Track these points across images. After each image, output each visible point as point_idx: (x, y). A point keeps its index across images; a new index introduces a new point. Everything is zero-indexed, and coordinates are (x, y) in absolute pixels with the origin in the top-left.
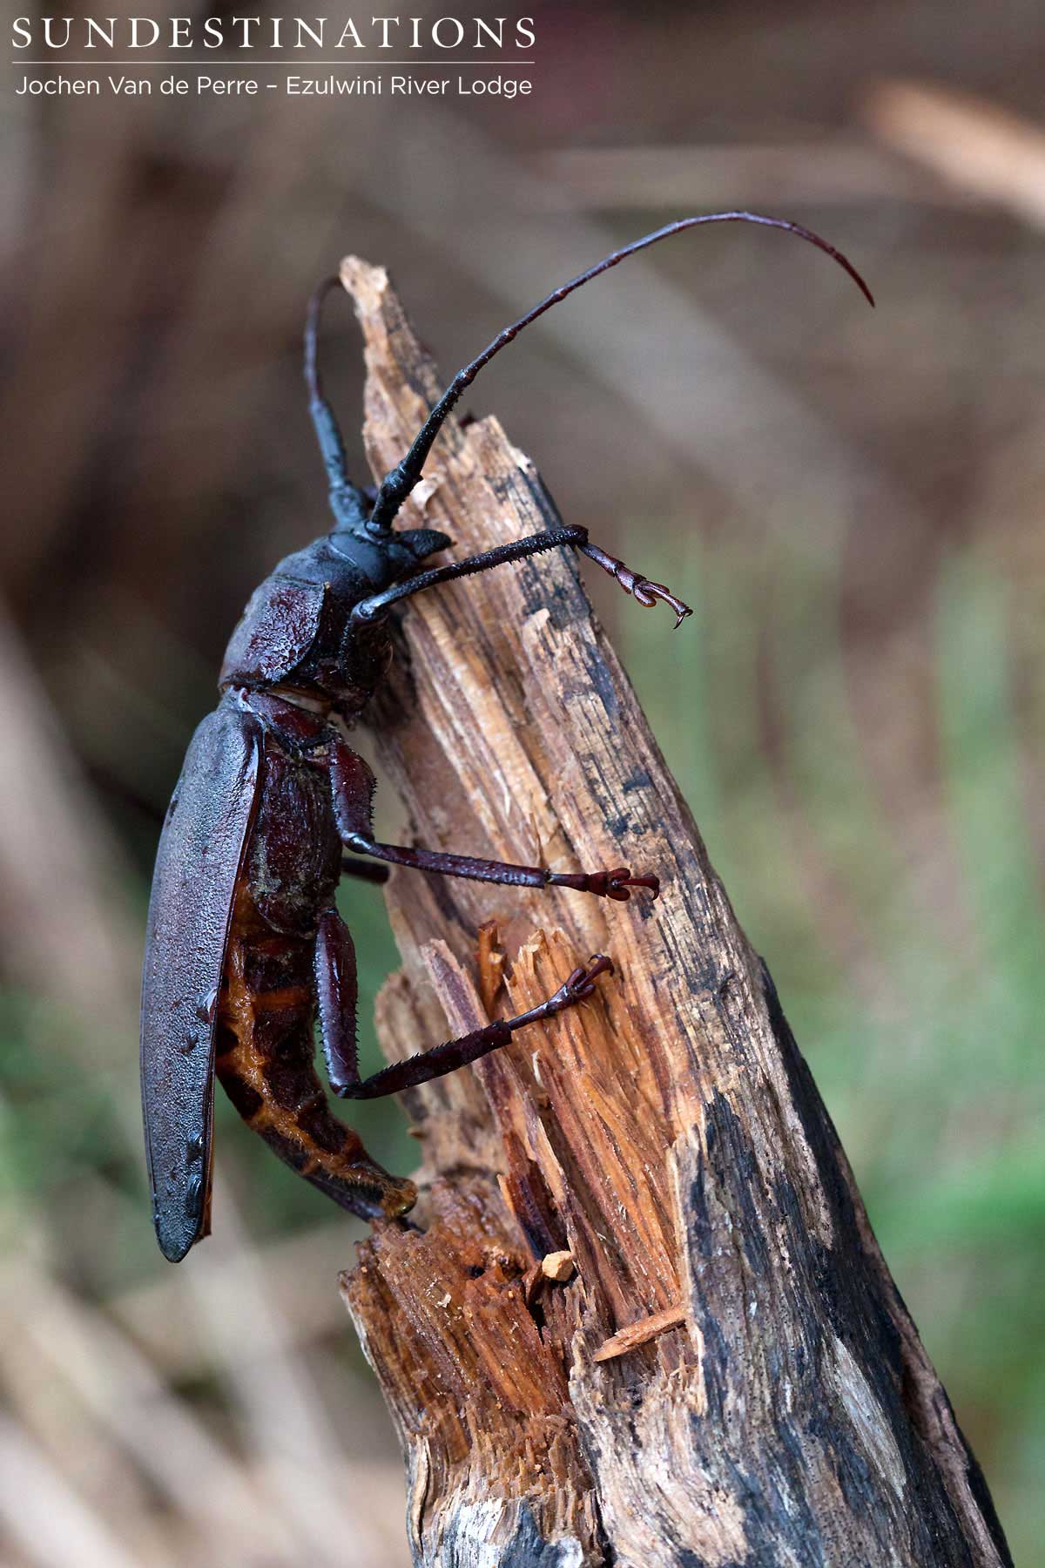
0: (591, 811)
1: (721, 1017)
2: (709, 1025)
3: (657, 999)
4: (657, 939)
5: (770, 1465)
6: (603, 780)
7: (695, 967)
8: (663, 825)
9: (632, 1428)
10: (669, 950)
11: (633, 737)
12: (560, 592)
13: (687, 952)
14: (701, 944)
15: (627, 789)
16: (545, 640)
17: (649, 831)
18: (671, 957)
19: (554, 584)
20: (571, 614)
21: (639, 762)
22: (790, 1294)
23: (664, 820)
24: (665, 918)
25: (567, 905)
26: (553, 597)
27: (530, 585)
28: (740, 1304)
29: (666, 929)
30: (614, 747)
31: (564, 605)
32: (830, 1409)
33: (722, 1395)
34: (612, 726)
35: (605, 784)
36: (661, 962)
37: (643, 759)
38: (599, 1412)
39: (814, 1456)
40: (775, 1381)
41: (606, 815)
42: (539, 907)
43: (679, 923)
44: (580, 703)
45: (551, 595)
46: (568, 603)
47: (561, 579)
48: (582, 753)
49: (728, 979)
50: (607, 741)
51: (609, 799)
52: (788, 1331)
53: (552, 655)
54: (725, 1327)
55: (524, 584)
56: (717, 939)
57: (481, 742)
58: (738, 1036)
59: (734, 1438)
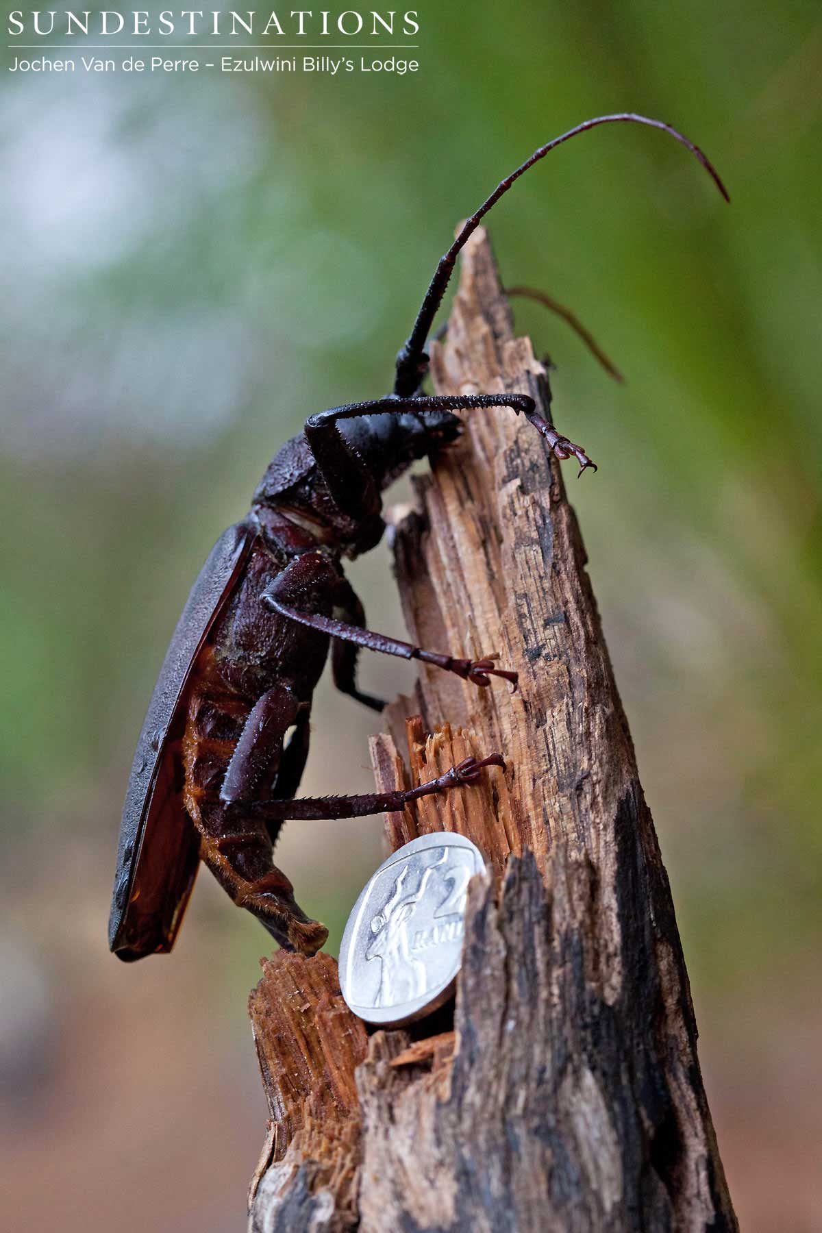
0: (517, 640)
1: (574, 810)
2: (565, 817)
3: (533, 795)
4: (542, 746)
5: (489, 1153)
6: (530, 615)
7: (565, 770)
8: (567, 654)
9: (390, 1108)
10: (549, 755)
11: (562, 585)
12: (534, 466)
13: (561, 756)
14: (572, 751)
15: (547, 624)
16: (513, 502)
17: (556, 659)
18: (550, 761)
19: (530, 460)
20: (537, 485)
21: (561, 604)
22: (549, 1022)
23: (569, 651)
24: (550, 728)
25: (500, 725)
26: (528, 471)
27: (512, 460)
28: (498, 1018)
29: (549, 737)
30: (543, 589)
31: (534, 478)
32: (558, 1121)
33: (464, 1088)
34: (545, 573)
35: (531, 619)
36: (542, 764)
37: (566, 603)
38: (372, 1093)
39: (530, 1153)
40: (512, 1085)
41: (527, 643)
42: (478, 723)
43: (560, 732)
44: (525, 552)
45: (527, 469)
46: (537, 476)
47: (536, 457)
48: (519, 592)
49: (583, 778)
50: (539, 584)
51: (532, 630)
52: (537, 1050)
53: (515, 514)
54: (481, 1035)
55: (508, 459)
56: (583, 746)
57: (462, 588)
58: (583, 827)
59: (467, 1124)
